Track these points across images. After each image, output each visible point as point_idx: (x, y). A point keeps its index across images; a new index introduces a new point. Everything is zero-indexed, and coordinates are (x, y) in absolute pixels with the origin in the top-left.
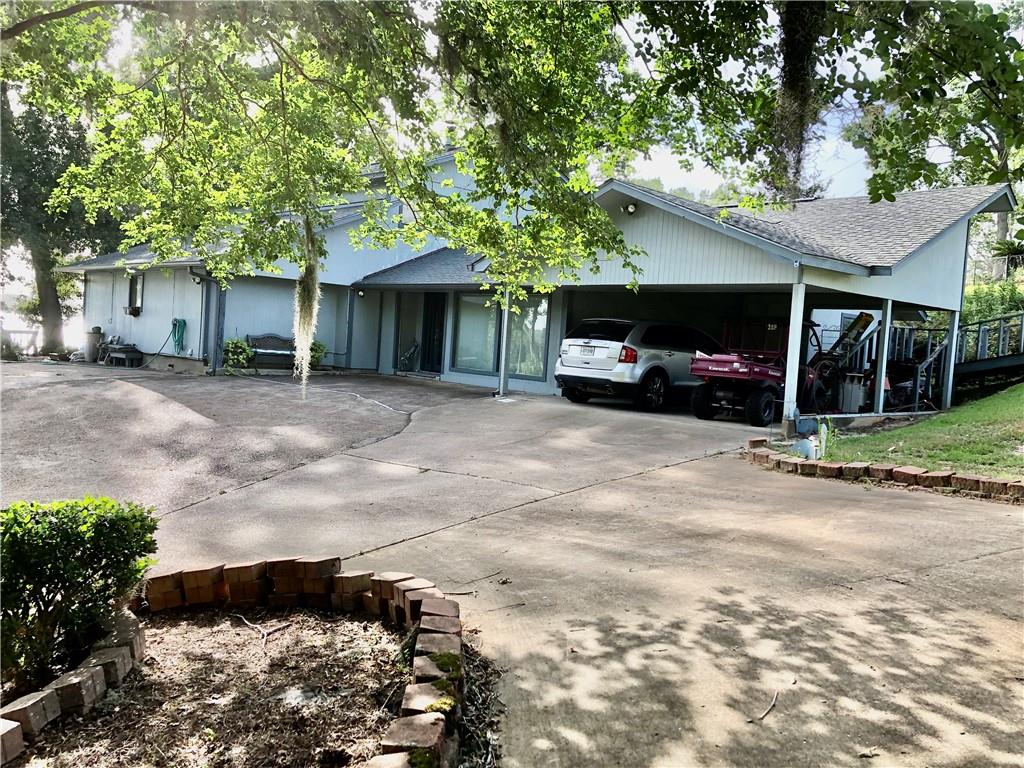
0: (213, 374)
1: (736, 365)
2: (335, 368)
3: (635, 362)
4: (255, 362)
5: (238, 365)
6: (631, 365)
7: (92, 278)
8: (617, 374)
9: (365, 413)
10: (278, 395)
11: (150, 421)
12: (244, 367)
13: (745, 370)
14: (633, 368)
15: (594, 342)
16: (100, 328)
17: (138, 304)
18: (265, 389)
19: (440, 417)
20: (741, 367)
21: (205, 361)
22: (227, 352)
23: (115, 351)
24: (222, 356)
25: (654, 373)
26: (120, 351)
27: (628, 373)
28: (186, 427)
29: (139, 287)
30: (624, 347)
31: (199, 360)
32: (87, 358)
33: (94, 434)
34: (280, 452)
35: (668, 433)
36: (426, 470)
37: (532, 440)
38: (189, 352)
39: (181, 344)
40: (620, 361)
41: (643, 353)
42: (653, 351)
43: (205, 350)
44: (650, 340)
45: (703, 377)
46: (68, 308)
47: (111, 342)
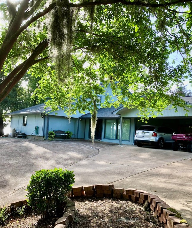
0: (46, 140)
1: (184, 137)
2: (74, 138)
3: (156, 136)
4: (56, 137)
5: (52, 138)
6: (155, 137)
7: (13, 117)
8: (152, 139)
9: (87, 149)
10: (64, 145)
11: (35, 151)
12: (53, 138)
13: (187, 138)
14: (156, 138)
15: (145, 131)
16: (15, 129)
17: (26, 123)
18: (61, 143)
19: (107, 150)
20: (186, 137)
21: (44, 137)
22: (49, 134)
23: (20, 134)
24: (48, 135)
25: (161, 139)
26: (21, 134)
27: (154, 139)
28: (45, 153)
29: (26, 119)
30: (153, 133)
31: (42, 136)
32: (12, 136)
33: (23, 154)
34: (71, 158)
35: (169, 154)
36: (111, 163)
37: (134, 156)
38: (39, 134)
39: (37, 133)
40: (152, 136)
41: (158, 134)
42: (160, 134)
43: (44, 134)
44: (159, 131)
45: (175, 140)
46: (5, 124)
47: (18, 132)
